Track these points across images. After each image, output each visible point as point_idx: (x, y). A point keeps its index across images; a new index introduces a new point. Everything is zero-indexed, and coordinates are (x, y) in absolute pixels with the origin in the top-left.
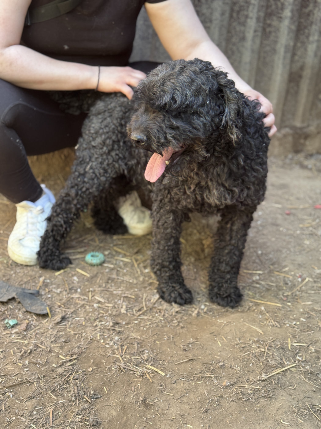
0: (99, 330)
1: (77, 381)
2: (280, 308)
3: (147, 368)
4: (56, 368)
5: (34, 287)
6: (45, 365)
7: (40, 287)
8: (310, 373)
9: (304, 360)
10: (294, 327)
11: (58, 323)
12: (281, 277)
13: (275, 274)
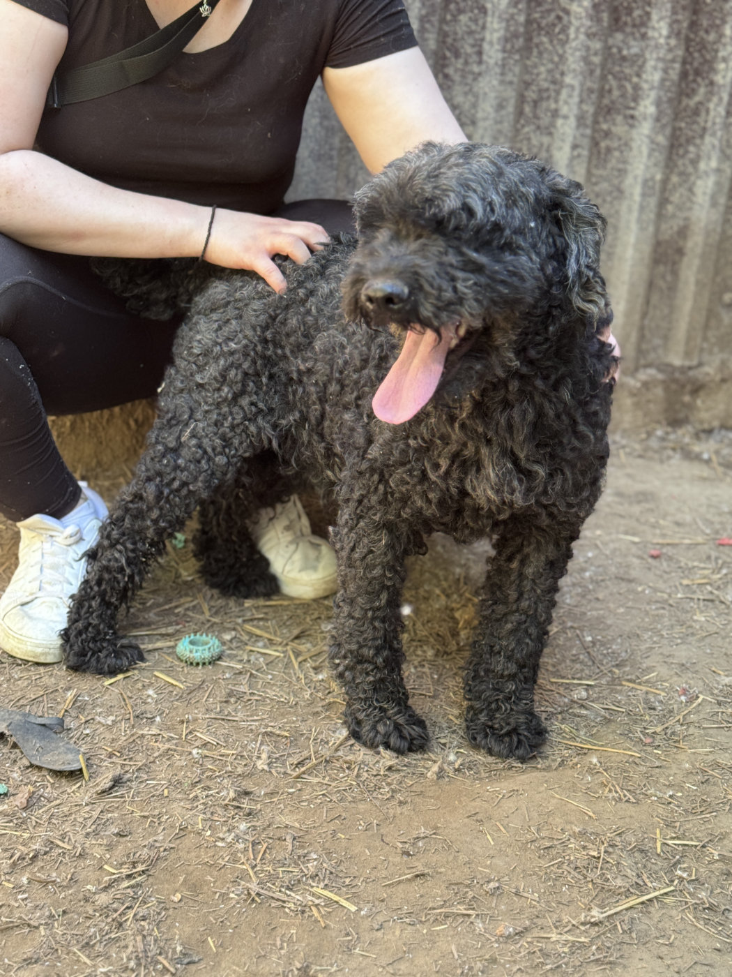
0: (201, 807)
1: (142, 923)
2: (637, 760)
3: (314, 895)
4: (95, 893)
5: (50, 712)
6: (68, 887)
7: (66, 711)
8: (708, 908)
9: (693, 878)
10: (670, 803)
11: (103, 792)
12: (638, 692)
13: (623, 686)
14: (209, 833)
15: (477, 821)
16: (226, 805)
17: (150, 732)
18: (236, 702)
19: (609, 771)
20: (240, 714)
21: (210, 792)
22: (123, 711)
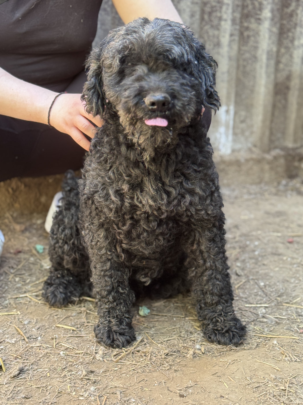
0: (68, 381)
2: (297, 341)
11: (14, 377)
12: (292, 308)
13: (284, 306)
14: (74, 393)
15: (217, 376)
16: (82, 378)
17: (36, 345)
18: (80, 327)
19: (283, 347)
20: (83, 333)
21: (73, 373)
22: (20, 336)
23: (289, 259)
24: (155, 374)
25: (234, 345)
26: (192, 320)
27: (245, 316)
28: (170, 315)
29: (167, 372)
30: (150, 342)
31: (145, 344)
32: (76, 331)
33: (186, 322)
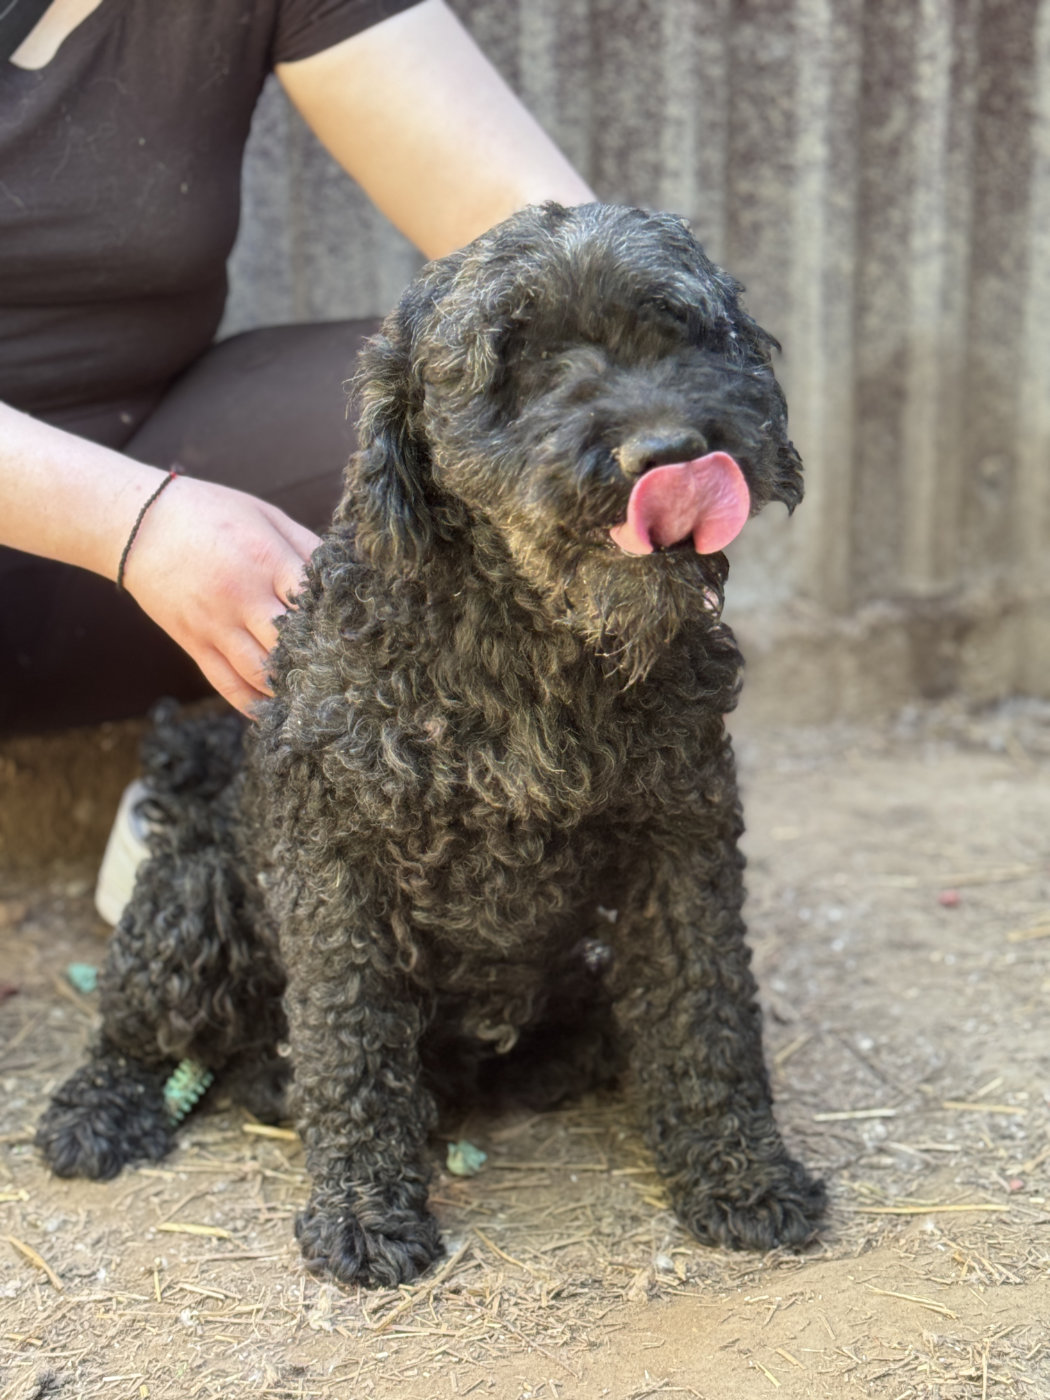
2: (1004, 1217)
12: (976, 1116)
13: (946, 1110)
15: (740, 1352)
16: (265, 1395)
17: (93, 1298)
18: (245, 1227)
19: (959, 1241)
20: (256, 1245)
21: (229, 1379)
22: (33, 1271)
23: (951, 960)
24: (519, 1362)
25: (789, 1248)
26: (636, 1177)
27: (815, 1152)
28: (556, 1165)
29: (564, 1351)
30: (495, 1259)
31: (479, 1266)
32: (229, 1240)
33: (616, 1185)
